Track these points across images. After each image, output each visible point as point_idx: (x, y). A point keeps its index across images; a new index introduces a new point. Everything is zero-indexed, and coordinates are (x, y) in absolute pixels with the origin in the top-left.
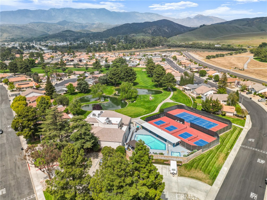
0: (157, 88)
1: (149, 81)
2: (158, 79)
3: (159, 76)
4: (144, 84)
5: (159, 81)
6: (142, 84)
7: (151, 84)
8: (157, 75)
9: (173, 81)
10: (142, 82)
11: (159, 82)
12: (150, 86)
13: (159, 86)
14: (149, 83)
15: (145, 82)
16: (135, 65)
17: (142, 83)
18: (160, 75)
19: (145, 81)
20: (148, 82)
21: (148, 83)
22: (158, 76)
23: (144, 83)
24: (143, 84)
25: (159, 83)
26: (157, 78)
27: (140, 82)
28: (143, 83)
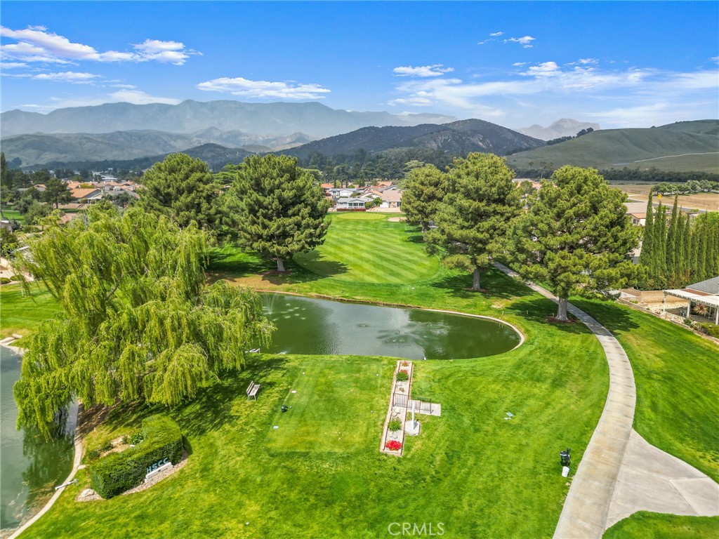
0: (465, 302)
1: (416, 258)
2: (472, 233)
3: (482, 206)
4: (380, 272)
5: (485, 242)
6: (363, 270)
7: (422, 275)
8: (465, 203)
9: (616, 239)
10: (368, 261)
11: (481, 251)
12: (413, 283)
13: (477, 285)
14: (414, 267)
15: (385, 264)
16: (361, 204)
17: (367, 266)
18: (490, 201)
19: (389, 257)
20: (405, 263)
21: (406, 268)
22: (477, 210)
23: (383, 268)
24: (372, 274)
25: (484, 259)
26: (462, 227)
27: (360, 262)
28: (372, 270)
